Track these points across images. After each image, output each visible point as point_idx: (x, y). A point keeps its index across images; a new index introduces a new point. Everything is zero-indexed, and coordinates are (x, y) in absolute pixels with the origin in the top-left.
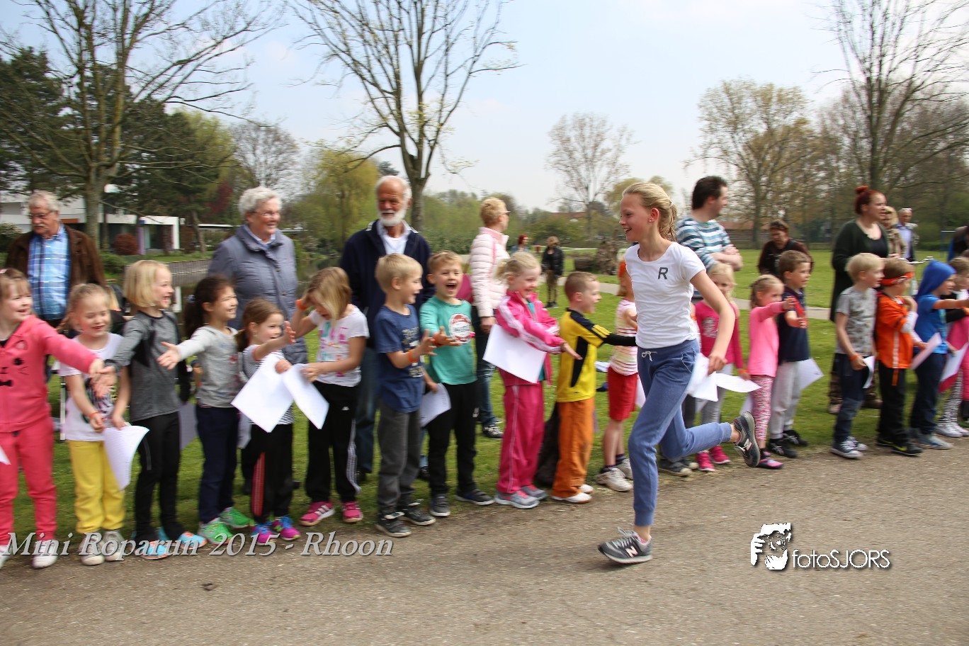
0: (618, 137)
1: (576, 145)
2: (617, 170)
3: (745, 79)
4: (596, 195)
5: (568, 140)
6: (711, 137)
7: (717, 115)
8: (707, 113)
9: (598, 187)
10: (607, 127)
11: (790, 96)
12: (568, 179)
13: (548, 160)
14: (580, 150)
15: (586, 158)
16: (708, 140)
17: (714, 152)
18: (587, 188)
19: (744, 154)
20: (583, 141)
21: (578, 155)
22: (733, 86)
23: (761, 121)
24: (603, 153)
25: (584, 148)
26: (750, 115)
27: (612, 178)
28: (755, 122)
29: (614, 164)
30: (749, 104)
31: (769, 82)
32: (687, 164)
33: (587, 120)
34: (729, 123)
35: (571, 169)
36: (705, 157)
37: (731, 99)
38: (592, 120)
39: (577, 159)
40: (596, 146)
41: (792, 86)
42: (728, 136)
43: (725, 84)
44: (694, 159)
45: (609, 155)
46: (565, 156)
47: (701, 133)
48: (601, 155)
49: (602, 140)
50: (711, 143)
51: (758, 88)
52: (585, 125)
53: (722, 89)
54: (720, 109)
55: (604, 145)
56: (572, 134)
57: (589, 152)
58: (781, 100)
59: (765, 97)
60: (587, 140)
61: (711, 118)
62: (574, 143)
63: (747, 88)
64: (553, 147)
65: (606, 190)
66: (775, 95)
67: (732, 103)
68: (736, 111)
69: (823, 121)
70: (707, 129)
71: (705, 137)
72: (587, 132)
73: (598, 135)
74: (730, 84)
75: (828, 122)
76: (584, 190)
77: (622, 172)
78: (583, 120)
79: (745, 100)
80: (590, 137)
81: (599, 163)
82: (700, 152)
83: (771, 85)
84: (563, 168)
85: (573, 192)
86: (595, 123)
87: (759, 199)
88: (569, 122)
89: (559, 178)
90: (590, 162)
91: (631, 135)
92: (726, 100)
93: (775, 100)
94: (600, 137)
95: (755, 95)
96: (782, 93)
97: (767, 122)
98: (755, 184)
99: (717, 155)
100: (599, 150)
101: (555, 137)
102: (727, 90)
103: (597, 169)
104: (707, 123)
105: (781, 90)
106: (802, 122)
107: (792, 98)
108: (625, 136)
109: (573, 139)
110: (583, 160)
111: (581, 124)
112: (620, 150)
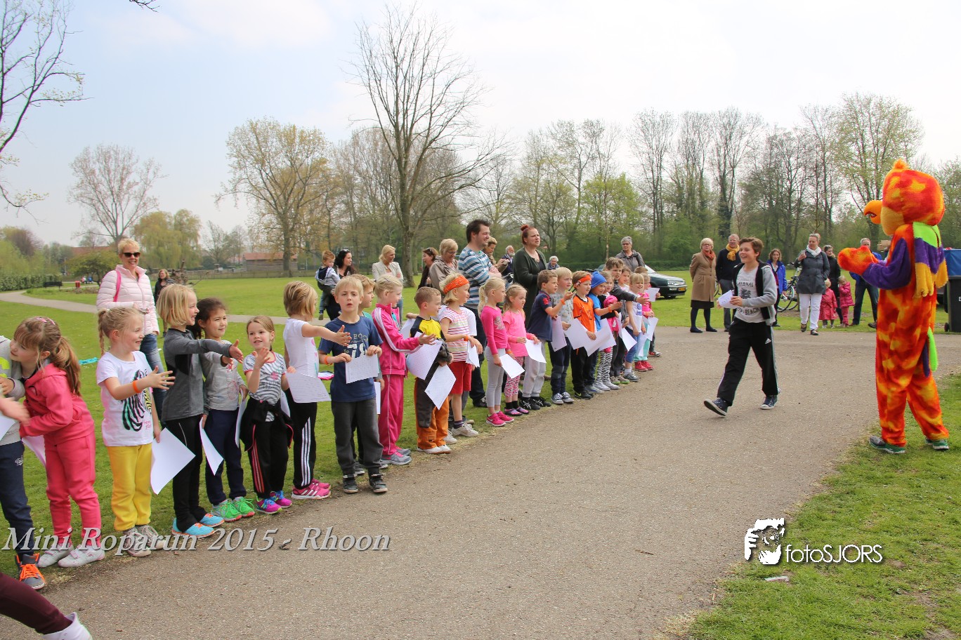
0: (145, 171)
1: (100, 177)
2: (145, 204)
3: (269, 120)
4: (124, 229)
5: (93, 172)
6: (239, 173)
7: (246, 153)
8: (235, 150)
9: (126, 221)
10: (134, 160)
11: (311, 138)
12: (94, 212)
13: (71, 193)
14: (105, 184)
15: (112, 192)
16: (237, 176)
17: (244, 187)
18: (115, 222)
19: (272, 190)
20: (109, 175)
21: (104, 188)
22: (259, 124)
23: (285, 160)
24: (130, 186)
25: (110, 181)
26: (276, 154)
27: (140, 212)
28: (281, 160)
29: (142, 197)
30: (274, 144)
31: (292, 124)
32: (219, 198)
33: (112, 153)
34: (257, 161)
35: (96, 202)
36: (235, 191)
37: (257, 139)
38: (116, 153)
39: (102, 192)
40: (122, 180)
41: (312, 129)
42: (256, 172)
43: (252, 124)
44: (225, 193)
45: (136, 188)
46: (89, 189)
47: (231, 168)
48: (128, 189)
49: (129, 173)
50: (240, 179)
51: (282, 129)
52: (110, 157)
53: (248, 128)
54: (248, 147)
55: (131, 178)
56: (97, 167)
57: (116, 186)
58: (303, 140)
59: (289, 137)
60: (112, 173)
61: (239, 155)
62: (99, 176)
63: (272, 129)
64: (76, 180)
65: (134, 224)
66: (297, 134)
67: (258, 143)
68: (263, 149)
69: (337, 161)
70: (236, 165)
71: (235, 174)
72: (112, 166)
73: (124, 169)
74: (257, 124)
75: (342, 162)
76: (112, 224)
77: (150, 205)
78: (108, 152)
79: (270, 139)
80: (115, 170)
81: (126, 196)
82: (230, 187)
83: (294, 127)
84: (88, 201)
85: (100, 224)
86: (121, 157)
87: (287, 231)
88: (93, 154)
89: (85, 211)
90: (117, 196)
91: (157, 169)
92: (253, 139)
93: (297, 140)
94: (126, 171)
95: (279, 136)
96: (304, 135)
97: (291, 160)
98: (282, 217)
99: (246, 190)
100: (126, 183)
101: (77, 169)
102: (254, 129)
103: (124, 203)
104: (236, 159)
105: (302, 132)
106: (323, 161)
107: (313, 140)
108: (151, 171)
109: (97, 172)
110: (110, 193)
111: (105, 156)
112: (147, 183)
